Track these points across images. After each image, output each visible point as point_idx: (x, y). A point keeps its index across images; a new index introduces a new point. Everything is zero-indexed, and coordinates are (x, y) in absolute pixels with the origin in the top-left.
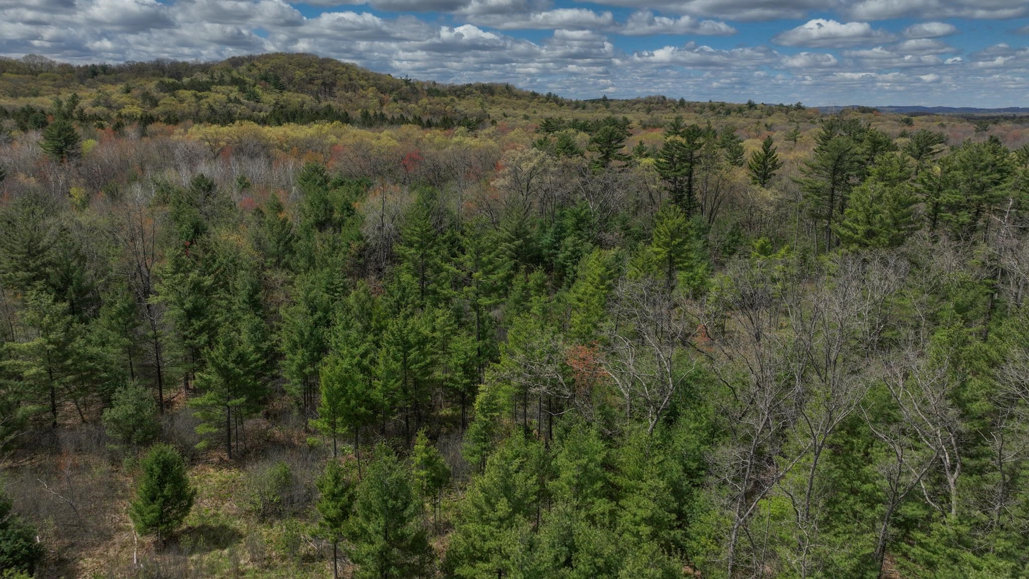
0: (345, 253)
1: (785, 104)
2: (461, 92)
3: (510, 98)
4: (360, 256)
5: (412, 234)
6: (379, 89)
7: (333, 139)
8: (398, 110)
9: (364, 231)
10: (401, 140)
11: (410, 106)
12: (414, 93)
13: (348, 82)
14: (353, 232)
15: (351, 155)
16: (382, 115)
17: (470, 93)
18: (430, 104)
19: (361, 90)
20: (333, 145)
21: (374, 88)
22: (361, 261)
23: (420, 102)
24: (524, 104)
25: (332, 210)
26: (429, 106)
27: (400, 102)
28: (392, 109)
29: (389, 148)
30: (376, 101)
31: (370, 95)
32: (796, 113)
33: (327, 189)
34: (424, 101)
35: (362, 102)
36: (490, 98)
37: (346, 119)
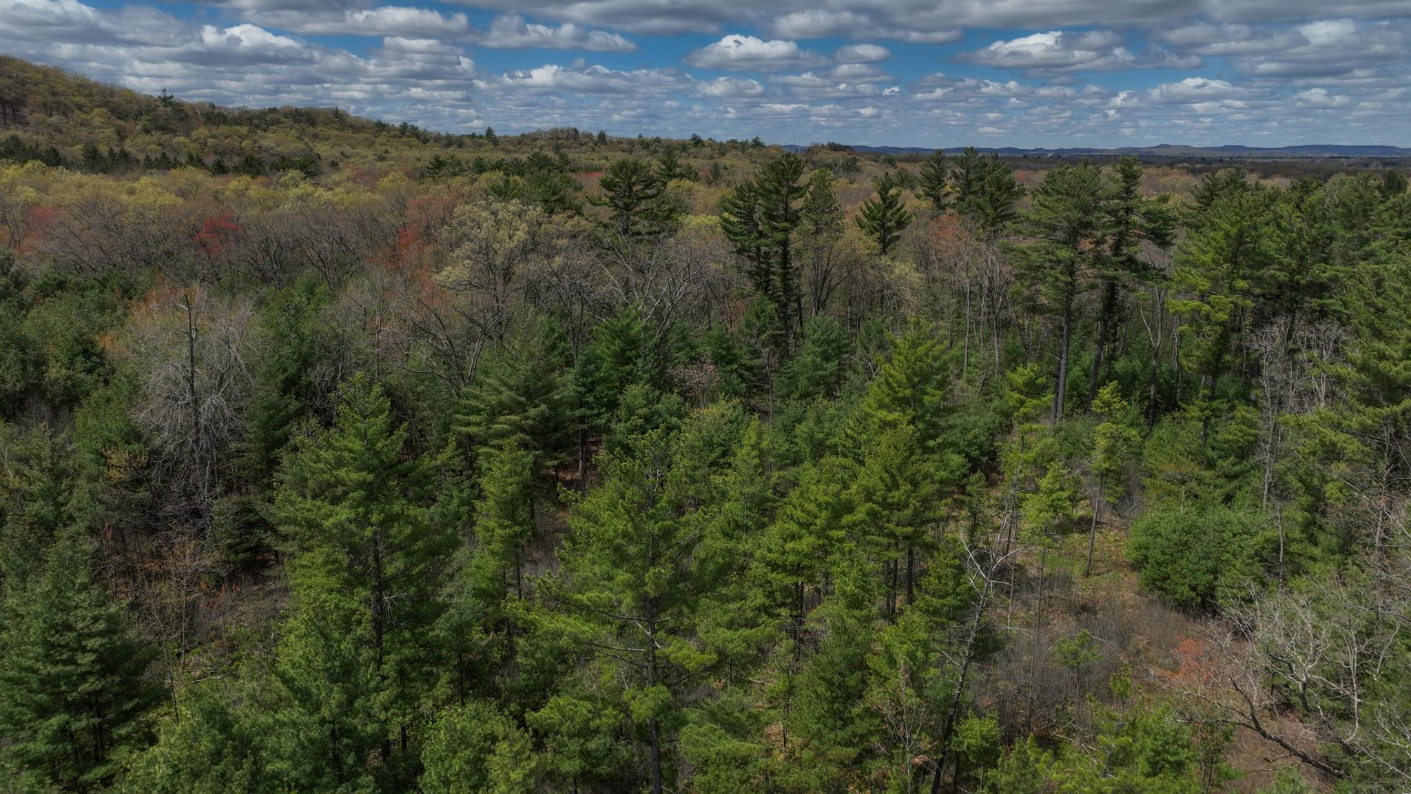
0: (93, 479)
1: (740, 140)
2: (260, 121)
3: (342, 130)
4: (137, 482)
5: (340, 463)
6: (113, 111)
7: (30, 193)
8: (154, 146)
9: (140, 417)
10: (182, 193)
11: (175, 140)
12: (181, 119)
13: (51, 99)
14: (112, 424)
15: (76, 225)
16: (125, 156)
17: (276, 122)
18: (213, 137)
19: (77, 112)
20: (29, 207)
21: (104, 110)
22: (142, 494)
23: (194, 134)
24: (366, 139)
25: (41, 363)
26: (210, 141)
27: (156, 135)
28: (140, 144)
29: (163, 208)
30: (109, 131)
31: (98, 121)
32: (755, 152)
33: (21, 305)
34: (202, 132)
35: (83, 133)
36: (311, 129)
37: (54, 159)
